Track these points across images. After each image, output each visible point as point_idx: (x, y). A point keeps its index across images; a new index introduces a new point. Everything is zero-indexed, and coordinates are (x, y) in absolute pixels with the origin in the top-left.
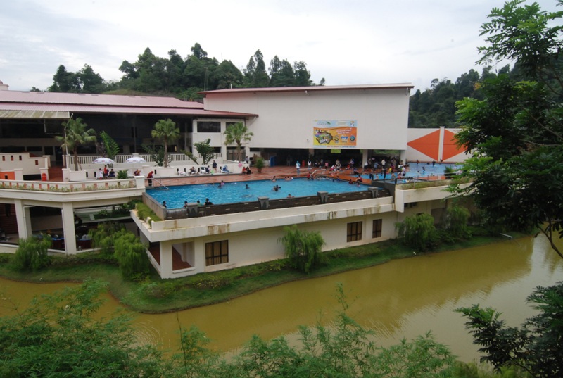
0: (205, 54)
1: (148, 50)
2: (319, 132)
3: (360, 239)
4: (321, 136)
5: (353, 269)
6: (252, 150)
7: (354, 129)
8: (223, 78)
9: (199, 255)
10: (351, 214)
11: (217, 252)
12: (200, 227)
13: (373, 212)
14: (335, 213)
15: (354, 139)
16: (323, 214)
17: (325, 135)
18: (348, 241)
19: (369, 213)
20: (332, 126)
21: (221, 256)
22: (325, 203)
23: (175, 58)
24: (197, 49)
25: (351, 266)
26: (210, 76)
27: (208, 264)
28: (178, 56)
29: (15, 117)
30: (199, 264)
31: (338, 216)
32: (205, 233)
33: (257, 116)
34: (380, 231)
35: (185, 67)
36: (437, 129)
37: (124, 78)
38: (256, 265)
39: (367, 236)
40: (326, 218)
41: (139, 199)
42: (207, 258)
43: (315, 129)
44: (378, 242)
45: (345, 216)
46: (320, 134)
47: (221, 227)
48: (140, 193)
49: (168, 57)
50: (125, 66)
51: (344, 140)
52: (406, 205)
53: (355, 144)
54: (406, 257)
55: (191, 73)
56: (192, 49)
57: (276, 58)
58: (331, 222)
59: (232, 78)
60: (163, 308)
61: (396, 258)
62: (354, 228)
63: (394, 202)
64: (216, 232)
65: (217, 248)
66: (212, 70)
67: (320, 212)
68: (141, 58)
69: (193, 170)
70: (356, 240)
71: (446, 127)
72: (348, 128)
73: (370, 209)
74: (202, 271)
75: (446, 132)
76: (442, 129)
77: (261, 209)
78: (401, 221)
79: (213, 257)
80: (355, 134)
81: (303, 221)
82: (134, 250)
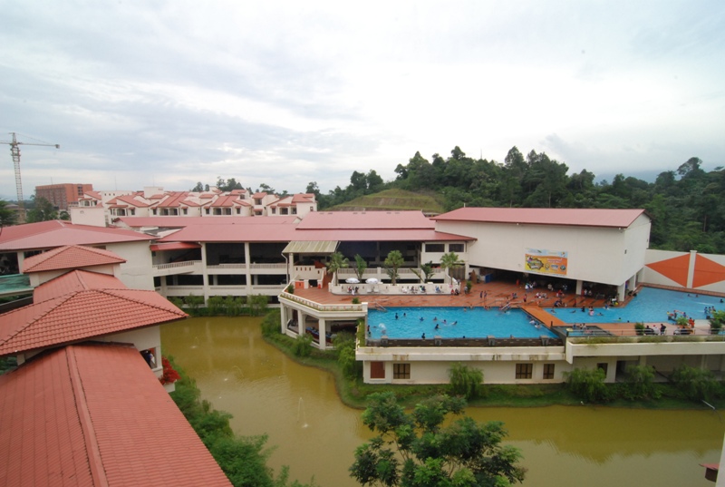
0: (464, 154)
1: (418, 154)
2: (531, 259)
3: (530, 377)
4: (532, 262)
5: (509, 406)
6: (471, 266)
7: (565, 260)
8: (476, 177)
9: (389, 371)
10: (516, 359)
11: (402, 371)
12: (387, 354)
13: (540, 359)
14: (500, 356)
15: (564, 269)
16: (488, 356)
17: (535, 262)
18: (517, 378)
19: (536, 359)
20: (542, 255)
21: (404, 373)
22: (491, 346)
23: (438, 160)
24: (457, 152)
25: (509, 403)
26: (466, 175)
27: (395, 378)
28: (441, 158)
29: (306, 251)
30: (389, 377)
31: (503, 359)
32: (391, 359)
33: (476, 240)
34: (553, 374)
35: (445, 168)
36: (686, 253)
37: (398, 178)
38: (431, 385)
39: (537, 376)
40: (490, 359)
41: (362, 319)
42: (395, 374)
43: (527, 256)
44: (550, 384)
45: (510, 359)
46: (531, 261)
47: (402, 356)
48: (363, 315)
49: (431, 161)
50: (399, 169)
51: (555, 268)
52: (575, 358)
53: (565, 273)
54: (570, 405)
55: (448, 174)
56: (452, 151)
57: (533, 152)
58: (496, 363)
59: (485, 177)
60: (358, 406)
61: (559, 404)
62: (524, 369)
63: (565, 352)
64: (399, 359)
65: (402, 369)
66: (467, 170)
67: (485, 353)
68: (412, 161)
69: (412, 289)
70: (526, 378)
71: (700, 251)
72: (559, 258)
73: (537, 356)
74: (389, 382)
75: (698, 257)
76: (693, 254)
77: (435, 346)
78: (569, 370)
79: (399, 373)
80: (566, 265)
81: (469, 359)
82: (349, 360)
